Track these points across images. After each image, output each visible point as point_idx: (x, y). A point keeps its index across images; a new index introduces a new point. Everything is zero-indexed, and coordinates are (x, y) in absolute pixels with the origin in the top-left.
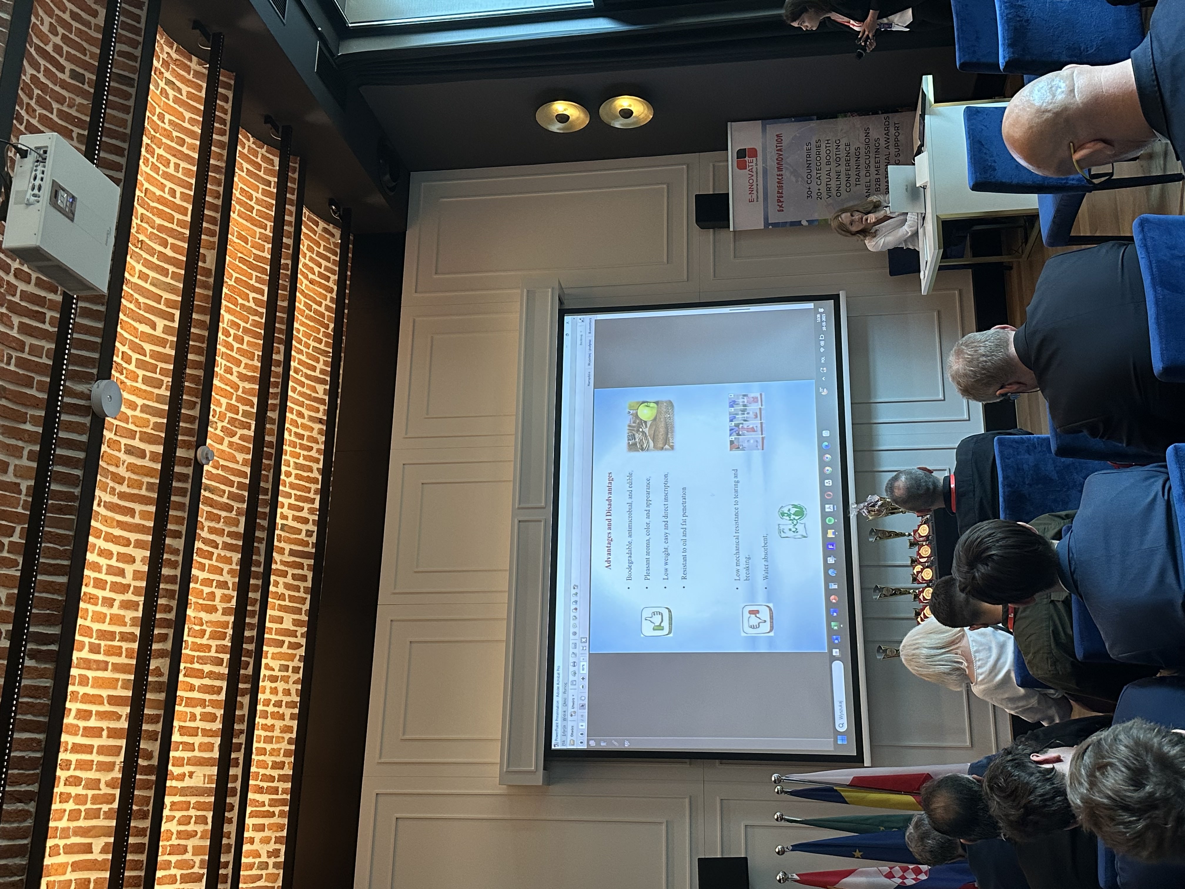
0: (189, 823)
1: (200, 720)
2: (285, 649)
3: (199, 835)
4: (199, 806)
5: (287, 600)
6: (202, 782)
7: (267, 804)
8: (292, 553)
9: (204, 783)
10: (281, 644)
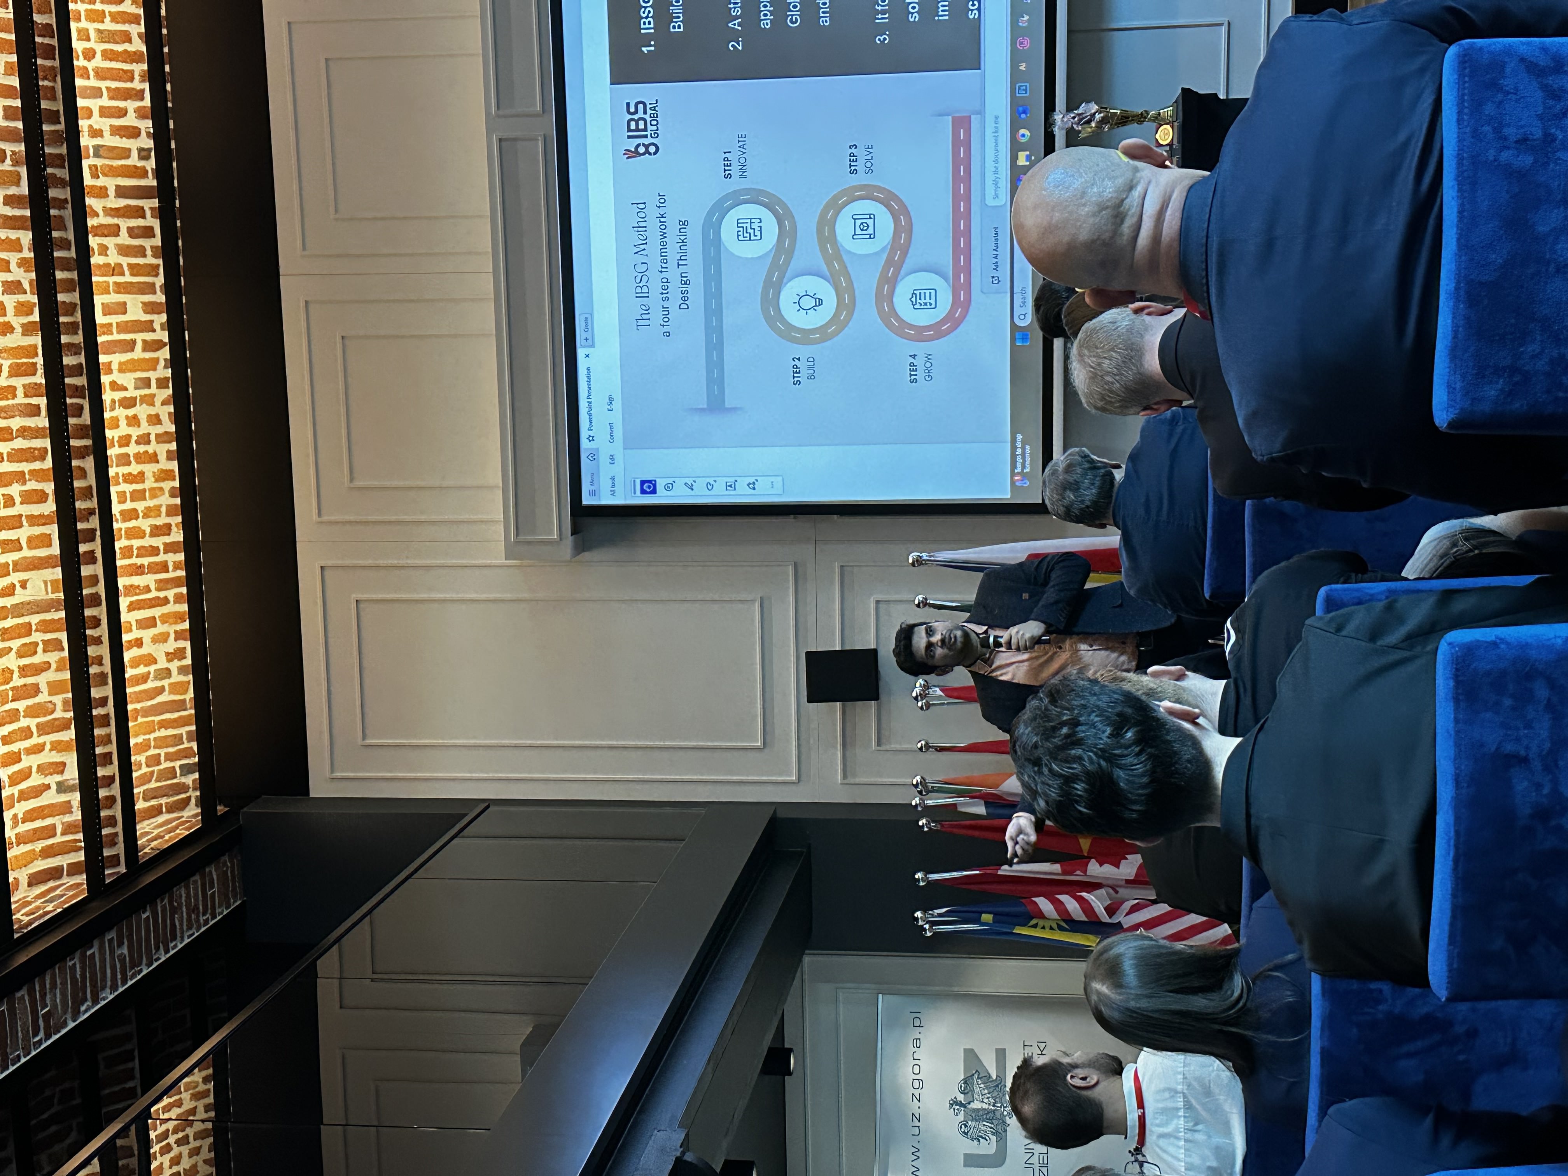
0: (35, 653)
1: (21, 503)
2: (138, 353)
3: (54, 666)
4: (45, 626)
5: (127, 272)
6: (44, 593)
7: (152, 587)
8: (121, 192)
9: (47, 593)
10: (130, 346)
